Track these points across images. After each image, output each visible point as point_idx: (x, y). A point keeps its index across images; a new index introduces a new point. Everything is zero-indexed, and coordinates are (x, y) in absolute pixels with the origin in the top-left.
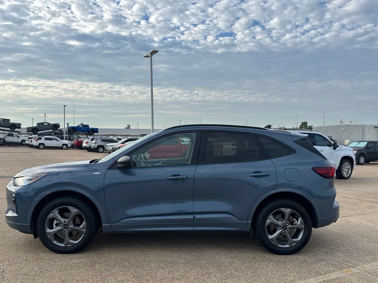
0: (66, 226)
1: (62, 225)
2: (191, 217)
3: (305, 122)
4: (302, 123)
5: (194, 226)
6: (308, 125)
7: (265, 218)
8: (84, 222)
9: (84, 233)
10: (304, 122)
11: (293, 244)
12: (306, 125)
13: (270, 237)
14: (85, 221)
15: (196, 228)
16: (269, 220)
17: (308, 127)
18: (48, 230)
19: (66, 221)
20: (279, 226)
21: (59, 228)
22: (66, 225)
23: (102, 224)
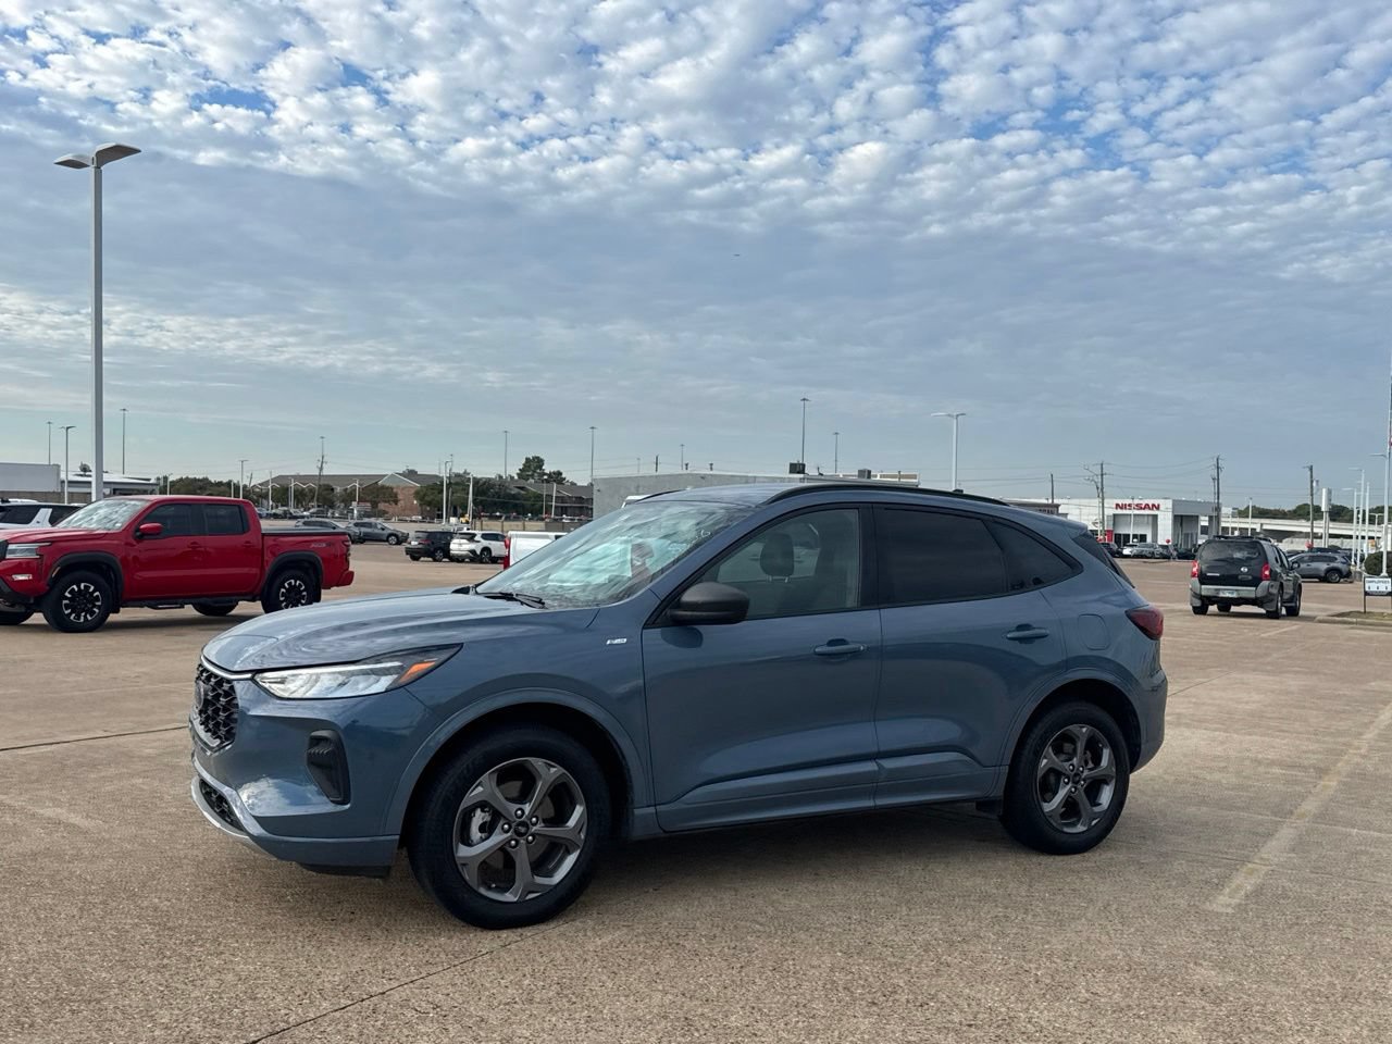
0: (523, 830)
1: (506, 826)
2: (870, 766)
3: (538, 458)
4: (527, 459)
5: (875, 793)
6: (548, 468)
7: (1038, 755)
8: (579, 810)
9: (579, 847)
10: (534, 458)
11: (1094, 822)
12: (540, 467)
13: (1048, 807)
14: (581, 804)
15: (881, 802)
16: (1045, 761)
17: (546, 474)
18: (463, 851)
19: (519, 812)
20: (1064, 774)
21: (497, 838)
22: (523, 824)
23: (637, 812)
